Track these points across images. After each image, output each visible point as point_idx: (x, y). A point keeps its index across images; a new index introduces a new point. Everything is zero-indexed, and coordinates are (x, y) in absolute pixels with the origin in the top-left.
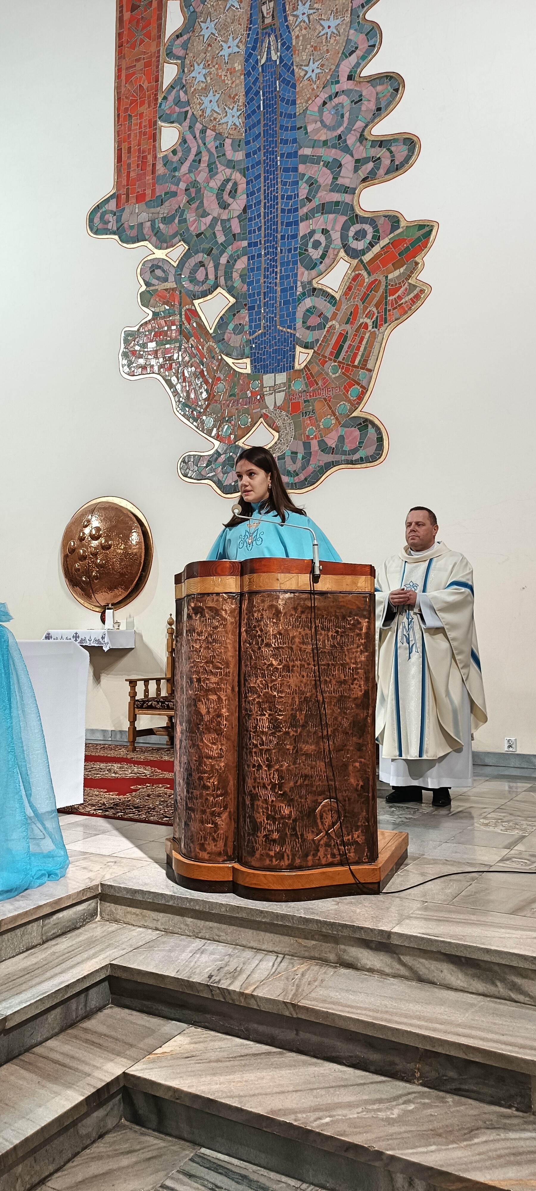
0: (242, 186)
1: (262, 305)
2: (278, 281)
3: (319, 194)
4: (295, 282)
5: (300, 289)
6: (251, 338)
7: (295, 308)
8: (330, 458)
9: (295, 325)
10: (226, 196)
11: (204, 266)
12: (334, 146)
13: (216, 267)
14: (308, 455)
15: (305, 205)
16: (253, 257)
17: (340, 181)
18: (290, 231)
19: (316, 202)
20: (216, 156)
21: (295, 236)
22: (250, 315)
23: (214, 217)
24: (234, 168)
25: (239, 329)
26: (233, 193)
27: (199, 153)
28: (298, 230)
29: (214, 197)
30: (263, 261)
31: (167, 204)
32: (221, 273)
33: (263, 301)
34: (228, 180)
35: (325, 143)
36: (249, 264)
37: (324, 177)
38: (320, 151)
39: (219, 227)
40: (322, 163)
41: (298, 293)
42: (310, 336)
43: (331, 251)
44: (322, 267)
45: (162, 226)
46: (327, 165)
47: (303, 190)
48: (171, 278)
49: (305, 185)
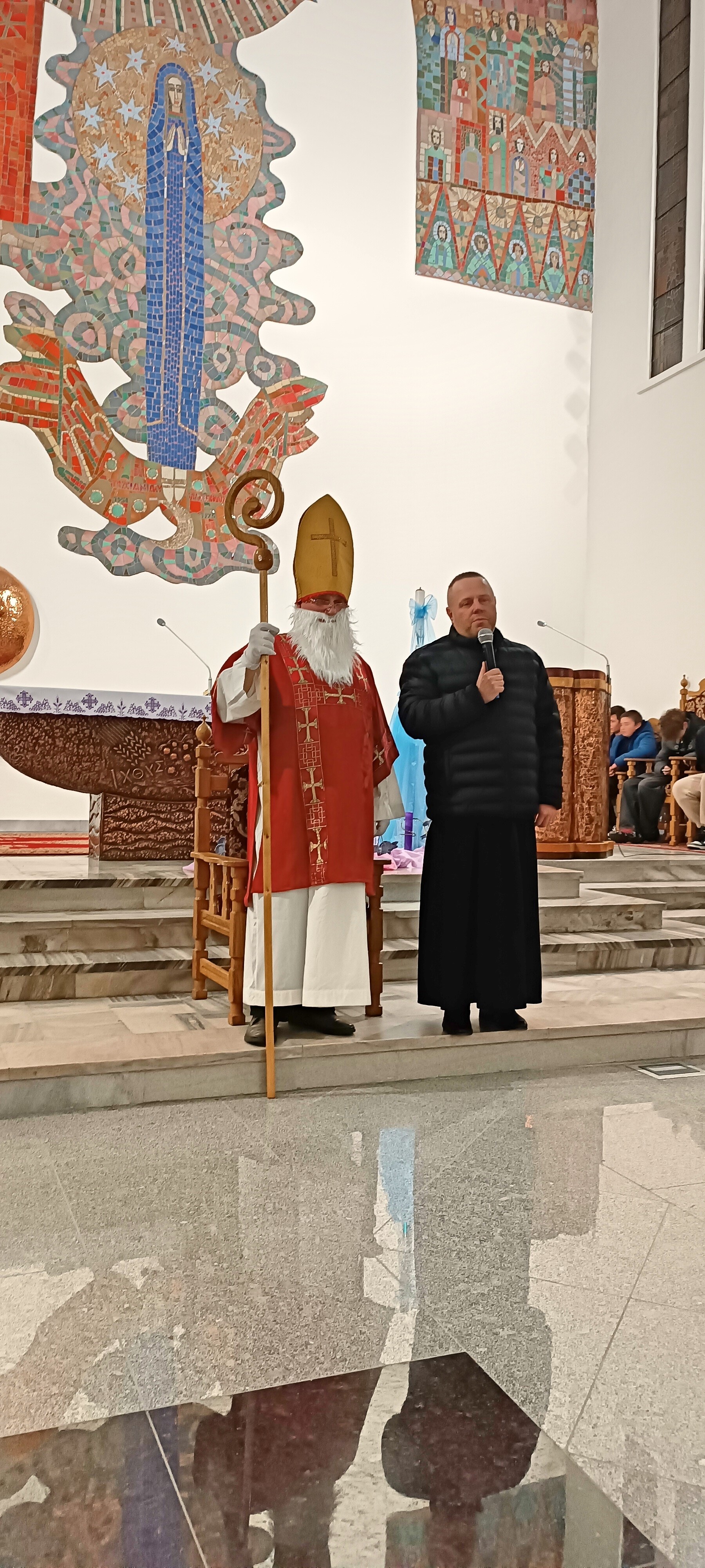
0: (141, 263)
1: (162, 396)
2: (180, 377)
3: (225, 312)
4: (199, 386)
5: (203, 395)
6: (149, 424)
7: (197, 410)
8: (229, 562)
9: (197, 427)
10: (121, 266)
11: (93, 328)
12: (240, 273)
13: (109, 336)
14: (207, 556)
15: (211, 316)
16: (153, 343)
17: (245, 308)
18: (195, 334)
19: (222, 317)
20: (110, 218)
21: (200, 341)
22: (149, 401)
23: (106, 282)
24: (132, 240)
25: (133, 410)
26: (131, 264)
27: (87, 203)
28: (202, 335)
29: (107, 260)
30: (164, 353)
31: (42, 239)
32: (114, 344)
33: (162, 393)
34: (124, 250)
35: (232, 265)
36: (147, 349)
37: (232, 299)
38: (229, 272)
39: (112, 295)
40: (228, 283)
41: (201, 398)
42: (212, 444)
43: (235, 370)
44: (226, 381)
45: (37, 261)
46: (234, 287)
47: (209, 301)
48: (49, 324)
49: (210, 296)
